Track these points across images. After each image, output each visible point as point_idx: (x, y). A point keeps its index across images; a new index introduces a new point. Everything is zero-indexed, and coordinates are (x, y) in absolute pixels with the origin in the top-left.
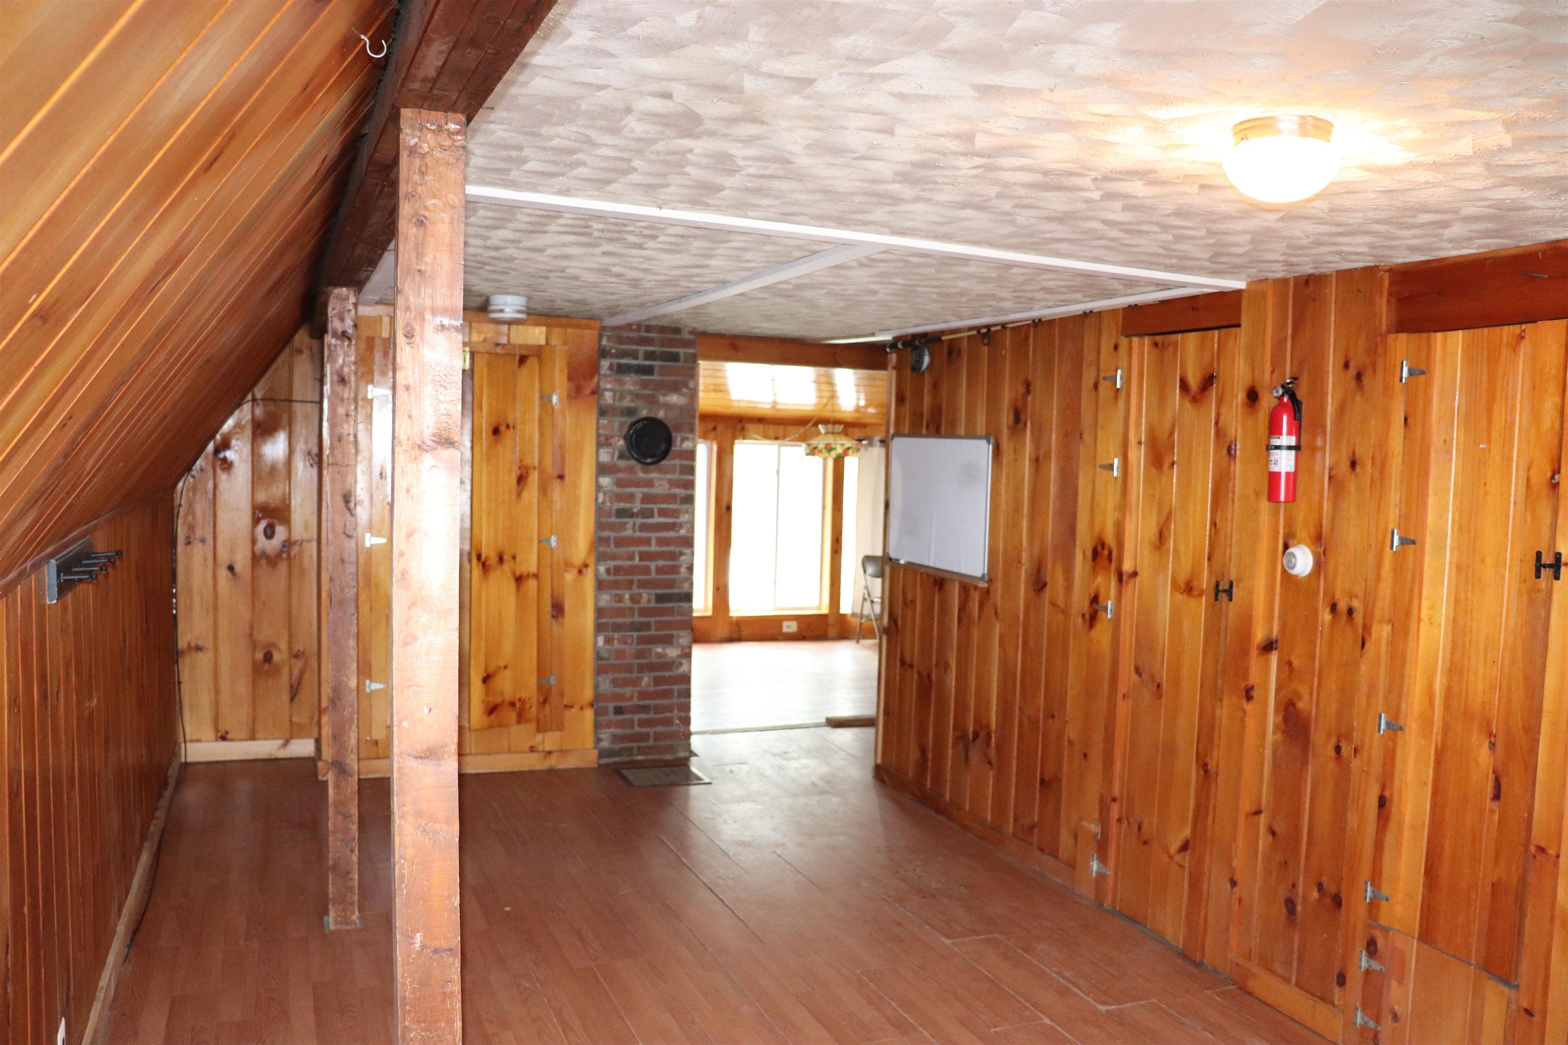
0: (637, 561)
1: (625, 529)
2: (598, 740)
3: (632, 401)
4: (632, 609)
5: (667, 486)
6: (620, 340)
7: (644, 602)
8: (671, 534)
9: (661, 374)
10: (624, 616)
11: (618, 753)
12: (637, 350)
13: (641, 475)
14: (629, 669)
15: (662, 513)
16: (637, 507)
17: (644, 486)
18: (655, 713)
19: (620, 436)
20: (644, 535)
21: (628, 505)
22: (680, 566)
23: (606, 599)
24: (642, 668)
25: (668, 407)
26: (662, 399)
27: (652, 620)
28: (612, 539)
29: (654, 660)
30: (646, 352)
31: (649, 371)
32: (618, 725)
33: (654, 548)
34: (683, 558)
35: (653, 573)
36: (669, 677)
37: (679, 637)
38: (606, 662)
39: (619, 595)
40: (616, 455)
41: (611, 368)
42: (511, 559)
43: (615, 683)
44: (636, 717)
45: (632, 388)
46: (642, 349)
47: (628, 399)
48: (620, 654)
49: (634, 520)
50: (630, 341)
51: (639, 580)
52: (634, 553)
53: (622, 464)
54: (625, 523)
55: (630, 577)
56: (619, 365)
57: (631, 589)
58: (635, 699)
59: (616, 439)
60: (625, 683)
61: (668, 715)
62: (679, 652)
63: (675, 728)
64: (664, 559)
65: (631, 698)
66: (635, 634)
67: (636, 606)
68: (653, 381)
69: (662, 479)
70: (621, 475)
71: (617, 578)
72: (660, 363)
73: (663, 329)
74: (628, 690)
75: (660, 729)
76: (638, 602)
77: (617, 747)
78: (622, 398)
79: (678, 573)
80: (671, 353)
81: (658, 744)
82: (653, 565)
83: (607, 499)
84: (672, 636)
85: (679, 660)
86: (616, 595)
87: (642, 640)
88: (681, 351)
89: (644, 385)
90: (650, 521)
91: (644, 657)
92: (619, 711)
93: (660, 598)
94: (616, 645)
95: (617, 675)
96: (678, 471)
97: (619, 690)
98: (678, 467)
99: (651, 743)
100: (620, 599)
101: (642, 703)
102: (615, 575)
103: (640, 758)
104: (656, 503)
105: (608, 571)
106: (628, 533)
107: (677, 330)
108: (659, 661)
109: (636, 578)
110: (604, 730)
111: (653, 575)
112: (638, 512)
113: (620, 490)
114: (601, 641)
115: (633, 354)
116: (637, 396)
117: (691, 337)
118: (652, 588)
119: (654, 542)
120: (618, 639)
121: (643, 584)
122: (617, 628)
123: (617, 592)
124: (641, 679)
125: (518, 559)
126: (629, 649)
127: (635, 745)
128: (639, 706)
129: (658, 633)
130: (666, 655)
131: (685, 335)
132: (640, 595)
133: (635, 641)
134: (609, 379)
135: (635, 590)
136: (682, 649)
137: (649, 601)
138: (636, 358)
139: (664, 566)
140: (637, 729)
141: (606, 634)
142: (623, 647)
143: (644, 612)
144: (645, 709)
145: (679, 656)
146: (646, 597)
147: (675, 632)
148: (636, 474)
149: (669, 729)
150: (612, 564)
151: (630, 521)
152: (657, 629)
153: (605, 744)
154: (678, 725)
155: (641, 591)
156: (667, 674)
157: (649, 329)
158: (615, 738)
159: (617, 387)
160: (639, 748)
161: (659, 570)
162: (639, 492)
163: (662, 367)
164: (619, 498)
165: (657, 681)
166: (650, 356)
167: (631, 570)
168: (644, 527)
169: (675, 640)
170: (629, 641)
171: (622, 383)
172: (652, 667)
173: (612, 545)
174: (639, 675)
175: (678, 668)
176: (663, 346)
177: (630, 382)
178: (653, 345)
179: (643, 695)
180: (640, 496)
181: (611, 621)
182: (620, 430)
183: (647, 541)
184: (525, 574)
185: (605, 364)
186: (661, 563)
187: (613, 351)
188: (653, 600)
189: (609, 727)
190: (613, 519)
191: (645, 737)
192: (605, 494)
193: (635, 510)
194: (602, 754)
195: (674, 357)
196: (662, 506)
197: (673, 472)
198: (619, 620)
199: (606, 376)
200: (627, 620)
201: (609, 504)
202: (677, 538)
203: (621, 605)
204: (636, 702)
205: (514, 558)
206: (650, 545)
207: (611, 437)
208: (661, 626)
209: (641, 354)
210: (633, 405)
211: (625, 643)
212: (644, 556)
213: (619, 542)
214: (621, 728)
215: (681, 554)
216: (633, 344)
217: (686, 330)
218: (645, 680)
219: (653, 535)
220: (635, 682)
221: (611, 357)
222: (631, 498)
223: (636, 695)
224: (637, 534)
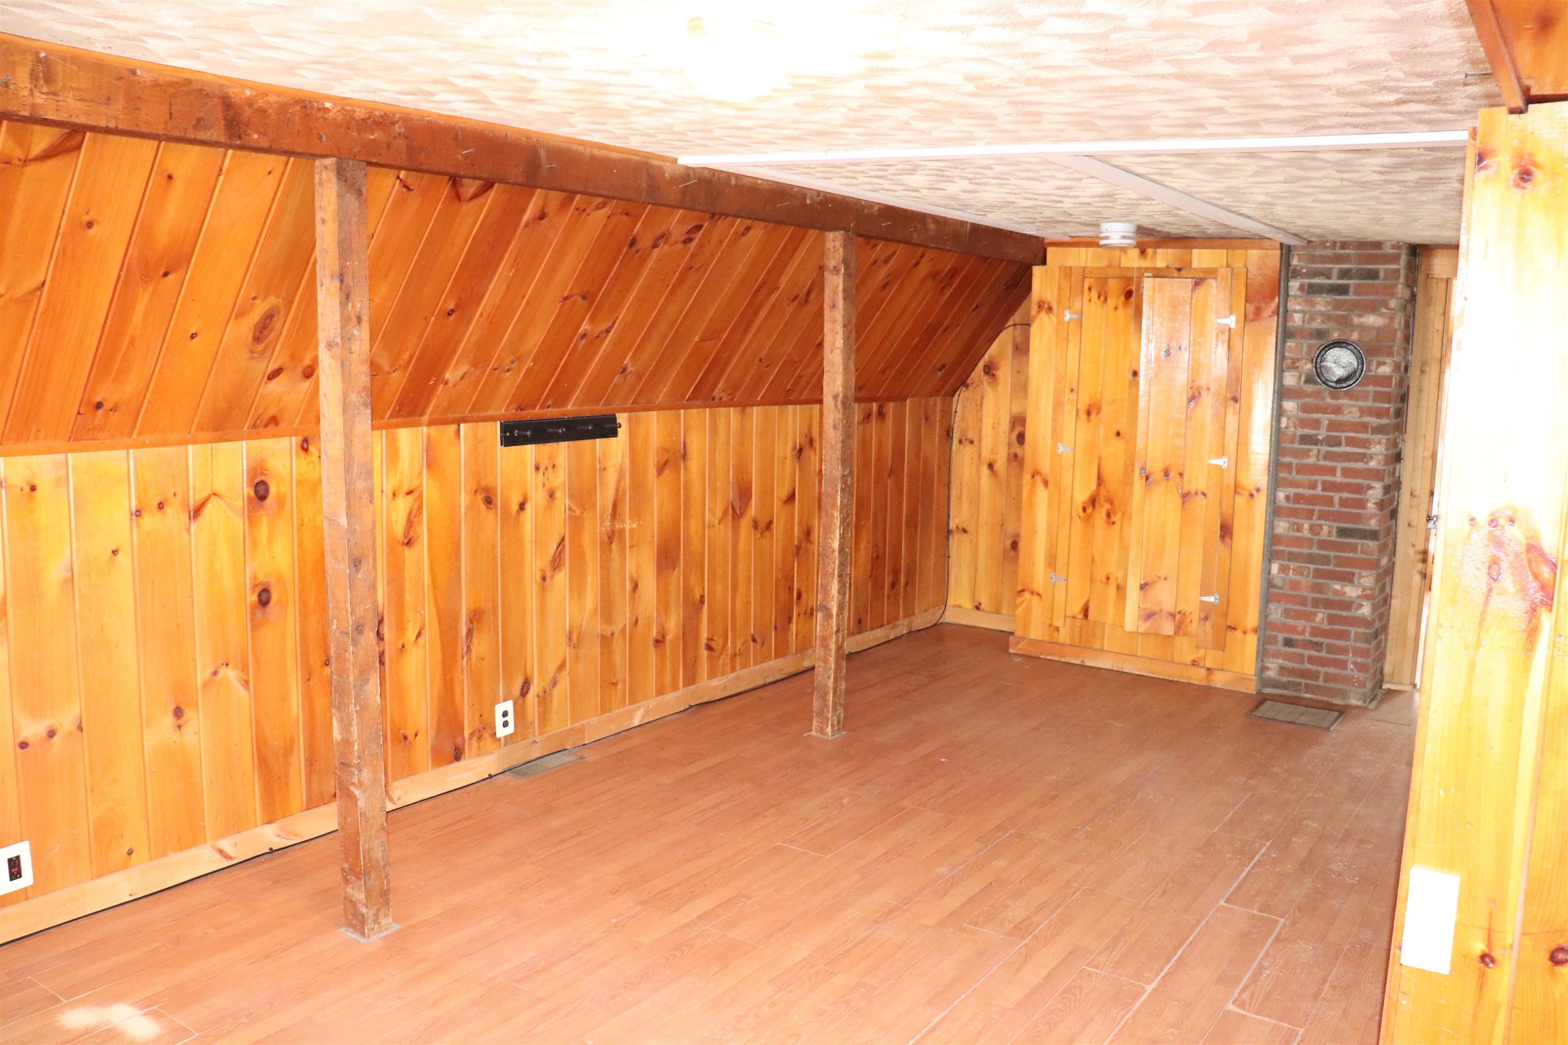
0: (1319, 491)
1: (1309, 457)
2: (1263, 669)
3: (1323, 322)
4: (1311, 540)
5: (1358, 414)
6: (1312, 259)
7: (1324, 534)
8: (1359, 465)
9: (1357, 293)
10: (1301, 547)
11: (1285, 686)
12: (1331, 269)
13: (1329, 400)
14: (1303, 601)
15: (1351, 442)
16: (1322, 434)
17: (1331, 413)
18: (1328, 652)
19: (1307, 360)
20: (1329, 463)
21: (1314, 432)
22: (1367, 500)
23: (1282, 527)
24: (1316, 603)
25: (1362, 328)
26: (1356, 320)
27: (1332, 554)
28: (1294, 466)
29: (1331, 596)
30: (1341, 270)
31: (1343, 290)
32: (1286, 657)
33: (1339, 478)
34: (1370, 492)
35: (1337, 505)
36: (1346, 617)
37: (1360, 577)
38: (1280, 591)
39: (1298, 524)
40: (1303, 379)
41: (1301, 288)
42: (1177, 475)
43: (1287, 613)
44: (1307, 652)
45: (1323, 309)
46: (1336, 267)
47: (1319, 321)
48: (1294, 585)
49: (1319, 447)
50: (1323, 259)
51: (1320, 511)
52: (1316, 481)
53: (1309, 388)
54: (1310, 450)
55: (1311, 507)
56: (1310, 286)
57: (1311, 518)
58: (1307, 634)
59: (1304, 361)
60: (1298, 615)
61: (1342, 657)
62: (1359, 592)
63: (1349, 672)
64: (1349, 492)
65: (1303, 632)
66: (1312, 567)
67: (1316, 538)
68: (1346, 301)
69: (1352, 406)
70: (1307, 400)
71: (1297, 506)
72: (1357, 281)
73: (1361, 244)
74: (1301, 624)
75: (1332, 670)
76: (1318, 534)
77: (1284, 679)
78: (1311, 319)
79: (1364, 507)
80: (1370, 270)
81: (1327, 685)
82: (1336, 497)
83: (1291, 424)
84: (1353, 574)
85: (1358, 601)
86: (1294, 523)
87: (1318, 574)
88: (1382, 267)
89: (1337, 305)
90: (1336, 449)
91: (1321, 592)
92: (1288, 643)
93: (1342, 532)
94: (1291, 575)
95: (1289, 606)
96: (1370, 398)
97: (1291, 622)
98: (1372, 394)
99: (1320, 682)
100: (1299, 529)
101: (1315, 639)
102: (1294, 503)
103: (1308, 696)
104: (1344, 431)
105: (1287, 498)
106: (1312, 460)
107: (1378, 245)
108: (1337, 598)
109: (1317, 508)
110: (1271, 660)
111: (1337, 507)
112: (1323, 439)
113: (1305, 416)
114: (1275, 568)
115: (1327, 274)
116: (1329, 318)
117: (1394, 251)
118: (1334, 521)
119: (1339, 472)
120: (1293, 569)
121: (1323, 516)
122: (1293, 557)
123: (1296, 520)
124: (1315, 614)
125: (1186, 477)
126: (1304, 581)
127: (1303, 681)
128: (1310, 641)
129: (1337, 569)
130: (1345, 593)
131: (1388, 250)
132: (1321, 526)
133: (1311, 574)
134: (1299, 300)
135: (1315, 521)
136: (1364, 590)
137: (1330, 533)
138: (1329, 277)
139: (1348, 499)
140: (1307, 666)
141: (1281, 562)
142: (1298, 577)
143: (1323, 544)
144: (1317, 646)
145: (1359, 597)
146: (1327, 530)
147: (1357, 571)
148: (1324, 399)
149: (1343, 672)
150: (1292, 491)
151: (1315, 448)
152: (1336, 565)
153: (1271, 674)
154: (1352, 670)
155: (1322, 522)
156: (1344, 614)
157: (1344, 245)
158: (1282, 670)
159: (1307, 308)
160: (1306, 684)
161: (1343, 503)
162: (1325, 419)
163: (1358, 285)
164: (1303, 423)
165: (1332, 619)
166: (1344, 274)
167: (1313, 500)
168: (1328, 456)
169: (1355, 579)
170: (1305, 573)
171: (1312, 304)
172: (1328, 604)
173: (1294, 473)
174: (1315, 610)
175: (1357, 609)
176: (1360, 263)
177: (1322, 303)
178: (1350, 263)
179: (1316, 631)
180: (1327, 422)
181: (1288, 549)
182: (1309, 352)
183: (1332, 471)
184: (1193, 491)
185: (1295, 284)
186: (1346, 495)
187: (1304, 271)
188: (1334, 532)
189: (1278, 658)
190: (1296, 446)
191: (1315, 676)
192: (1289, 419)
193: (1320, 438)
194: (1265, 682)
195: (1374, 275)
196: (1351, 434)
197: (1366, 398)
198: (1296, 550)
199: (1295, 297)
200: (1305, 551)
201: (1292, 429)
202: (1366, 469)
203: (1299, 534)
204: (1307, 636)
205: (1181, 474)
206: (1334, 475)
207: (1298, 360)
208: (1341, 561)
209: (1335, 273)
210: (1323, 326)
211: (1302, 574)
212: (1327, 486)
213: (1301, 469)
214: (1289, 661)
215: (1370, 487)
216: (1326, 263)
217: (1389, 244)
218: (1320, 616)
219: (1339, 465)
220: (1309, 616)
221: (1302, 278)
222: (1316, 424)
223: (1308, 629)
224: (1322, 462)
